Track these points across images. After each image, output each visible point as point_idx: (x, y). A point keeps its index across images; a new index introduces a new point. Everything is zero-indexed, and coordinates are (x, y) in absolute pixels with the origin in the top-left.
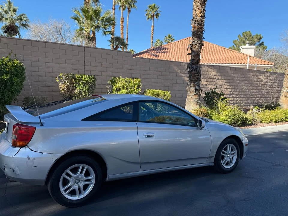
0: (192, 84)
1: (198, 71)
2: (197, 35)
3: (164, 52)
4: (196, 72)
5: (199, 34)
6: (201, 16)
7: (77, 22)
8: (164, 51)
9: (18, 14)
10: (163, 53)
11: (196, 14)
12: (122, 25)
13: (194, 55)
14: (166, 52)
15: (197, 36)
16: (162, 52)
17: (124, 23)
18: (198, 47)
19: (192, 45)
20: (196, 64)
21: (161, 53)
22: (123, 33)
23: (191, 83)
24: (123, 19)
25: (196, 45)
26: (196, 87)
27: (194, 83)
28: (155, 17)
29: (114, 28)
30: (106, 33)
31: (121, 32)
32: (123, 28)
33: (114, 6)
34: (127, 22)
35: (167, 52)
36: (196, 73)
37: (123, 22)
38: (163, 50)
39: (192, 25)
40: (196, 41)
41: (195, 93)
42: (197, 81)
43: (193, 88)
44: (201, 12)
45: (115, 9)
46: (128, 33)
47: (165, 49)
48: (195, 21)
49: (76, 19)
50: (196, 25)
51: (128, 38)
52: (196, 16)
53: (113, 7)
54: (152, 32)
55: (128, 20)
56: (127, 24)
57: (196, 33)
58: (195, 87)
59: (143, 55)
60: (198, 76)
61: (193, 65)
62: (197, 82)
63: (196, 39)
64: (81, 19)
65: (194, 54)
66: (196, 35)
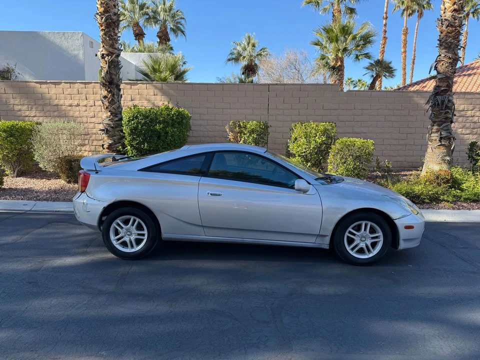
0: (435, 127)
1: (446, 105)
2: (447, 43)
3: (469, 75)
4: (443, 107)
5: (450, 42)
6: (455, 10)
7: (318, 47)
8: (469, 72)
9: (257, 50)
10: (466, 77)
11: (445, 9)
12: (405, 40)
13: (439, 79)
14: (472, 74)
15: (447, 45)
16: (465, 75)
17: (408, 35)
18: (447, 65)
19: (437, 62)
20: (442, 94)
21: (461, 77)
22: (405, 52)
23: (433, 126)
24: (407, 29)
25: (443, 62)
26: (441, 133)
27: (439, 125)
28: (471, 16)
29: (384, 47)
30: (360, 58)
31: (402, 50)
32: (405, 44)
33: (386, 13)
34: (415, 34)
35: (475, 74)
36: (442, 110)
37: (406, 34)
38: (468, 70)
39: (438, 29)
40: (443, 55)
41: (440, 144)
42: (445, 122)
43: (436, 135)
44: (454, 4)
45: (387, 18)
46: (415, 52)
47: (473, 69)
48: (442, 22)
49: (316, 44)
50: (444, 28)
51: (414, 59)
52: (444, 12)
53: (385, 15)
54: (464, 42)
55: (417, 30)
56: (415, 36)
57: (443, 40)
58: (439, 133)
59: (426, 83)
60: (445, 113)
61: (438, 95)
62: (444, 125)
63: (444, 51)
64: (324, 43)
65: (440, 77)
66: (444, 44)
